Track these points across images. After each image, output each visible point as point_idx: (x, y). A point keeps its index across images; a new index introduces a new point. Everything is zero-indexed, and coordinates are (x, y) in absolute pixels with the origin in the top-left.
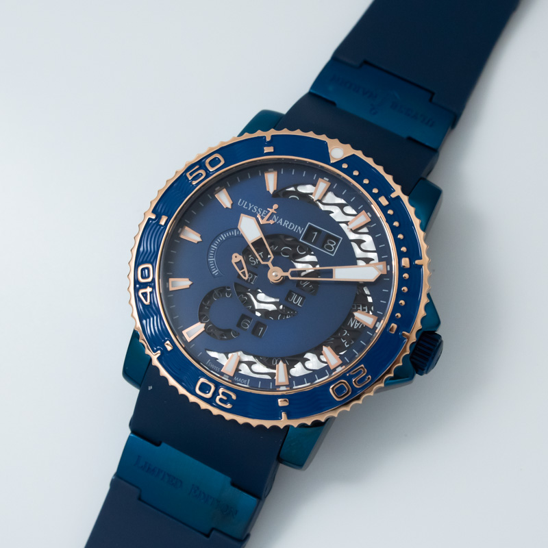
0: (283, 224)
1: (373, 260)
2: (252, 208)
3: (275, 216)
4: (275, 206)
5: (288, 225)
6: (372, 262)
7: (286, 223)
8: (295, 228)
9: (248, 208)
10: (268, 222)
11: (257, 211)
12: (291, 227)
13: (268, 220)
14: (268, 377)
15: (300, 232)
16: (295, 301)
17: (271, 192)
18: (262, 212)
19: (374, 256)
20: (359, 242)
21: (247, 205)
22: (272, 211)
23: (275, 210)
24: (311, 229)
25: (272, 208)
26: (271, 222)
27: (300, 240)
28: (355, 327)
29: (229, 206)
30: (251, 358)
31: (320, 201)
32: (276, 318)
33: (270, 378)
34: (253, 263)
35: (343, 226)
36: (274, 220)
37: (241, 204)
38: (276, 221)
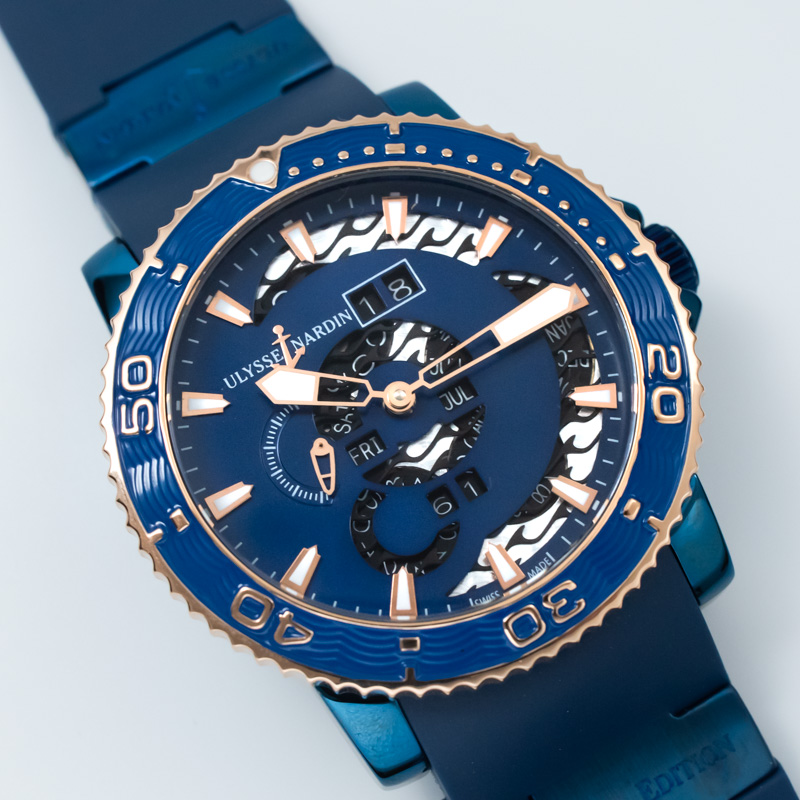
0: (315, 336)
1: (471, 236)
2: (254, 370)
3: (293, 342)
4: (278, 330)
5: (324, 330)
6: (475, 242)
7: (318, 331)
8: (337, 322)
9: (248, 375)
10: (297, 358)
11: (264, 364)
12: (330, 326)
13: (293, 355)
14: (561, 522)
15: (350, 318)
16: (458, 401)
17: (248, 320)
18: (271, 358)
19: (465, 232)
20: (428, 239)
21: (243, 375)
22: (281, 340)
23: (284, 334)
24: (354, 298)
25: (276, 337)
26: (300, 352)
27: (363, 326)
28: (565, 333)
29: (225, 403)
30: (510, 531)
31: (317, 257)
32: (465, 450)
33: (564, 519)
34: (346, 429)
35: (384, 246)
36: (299, 347)
37: (232, 384)
38: (302, 344)
